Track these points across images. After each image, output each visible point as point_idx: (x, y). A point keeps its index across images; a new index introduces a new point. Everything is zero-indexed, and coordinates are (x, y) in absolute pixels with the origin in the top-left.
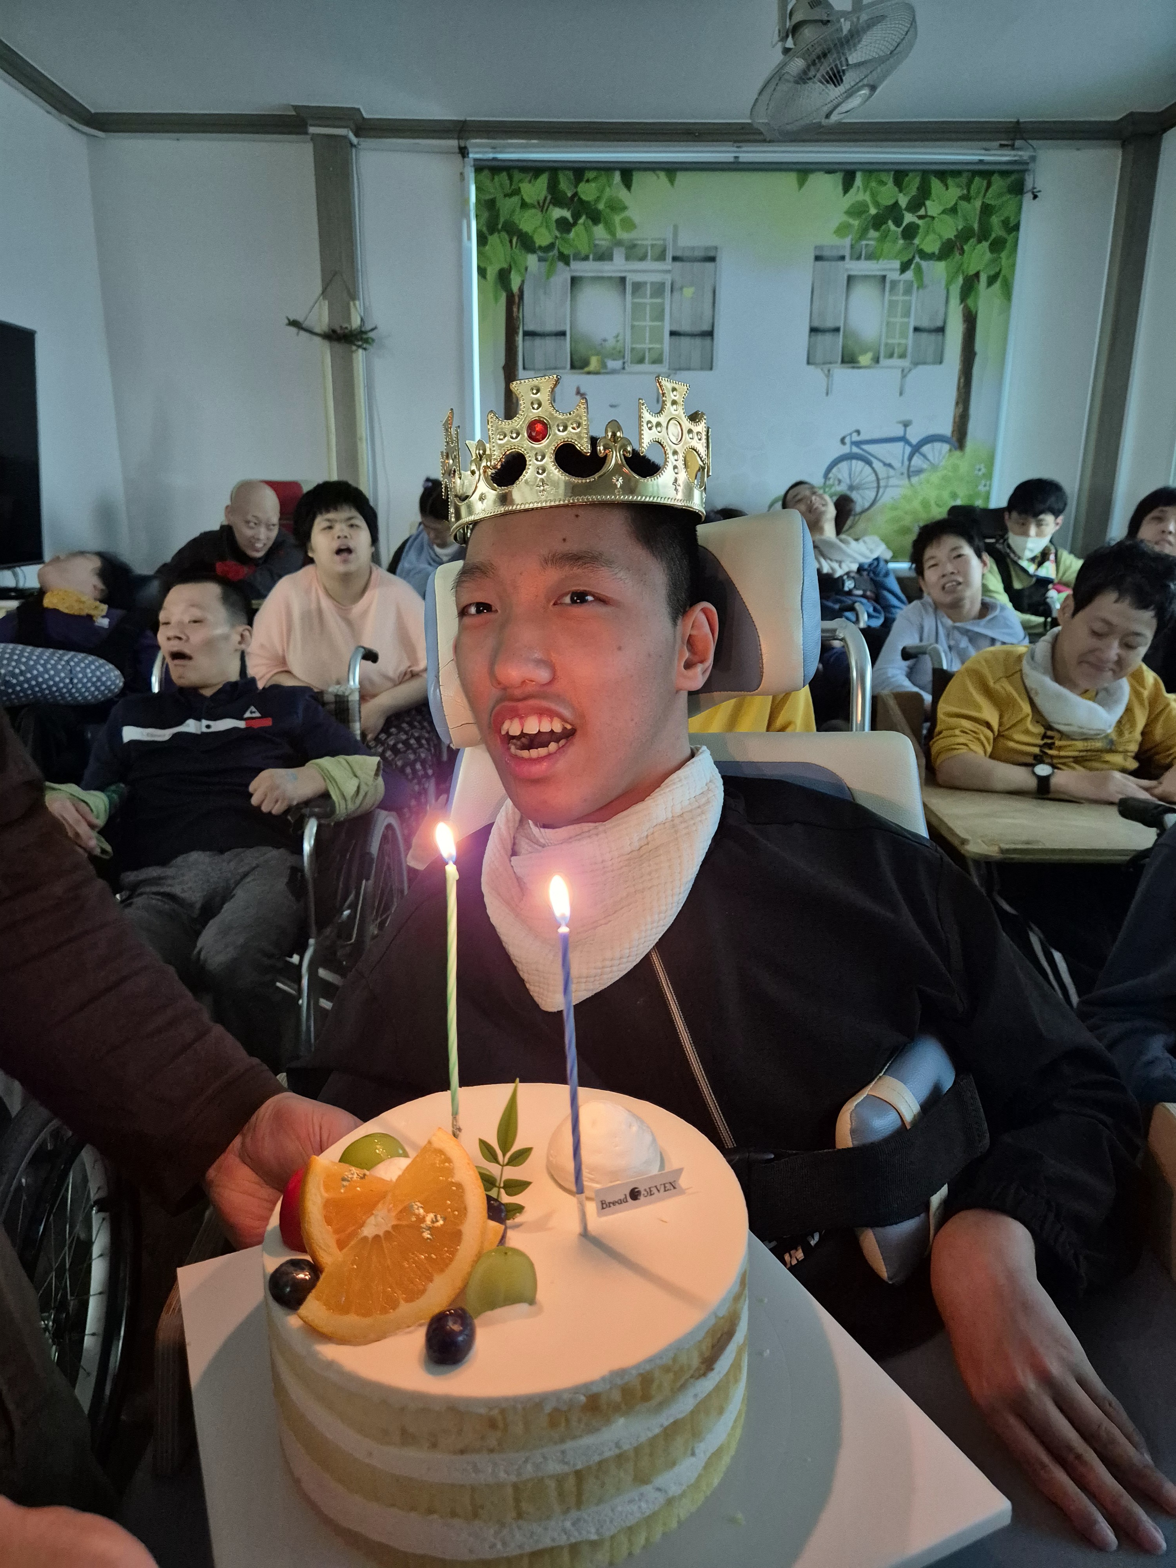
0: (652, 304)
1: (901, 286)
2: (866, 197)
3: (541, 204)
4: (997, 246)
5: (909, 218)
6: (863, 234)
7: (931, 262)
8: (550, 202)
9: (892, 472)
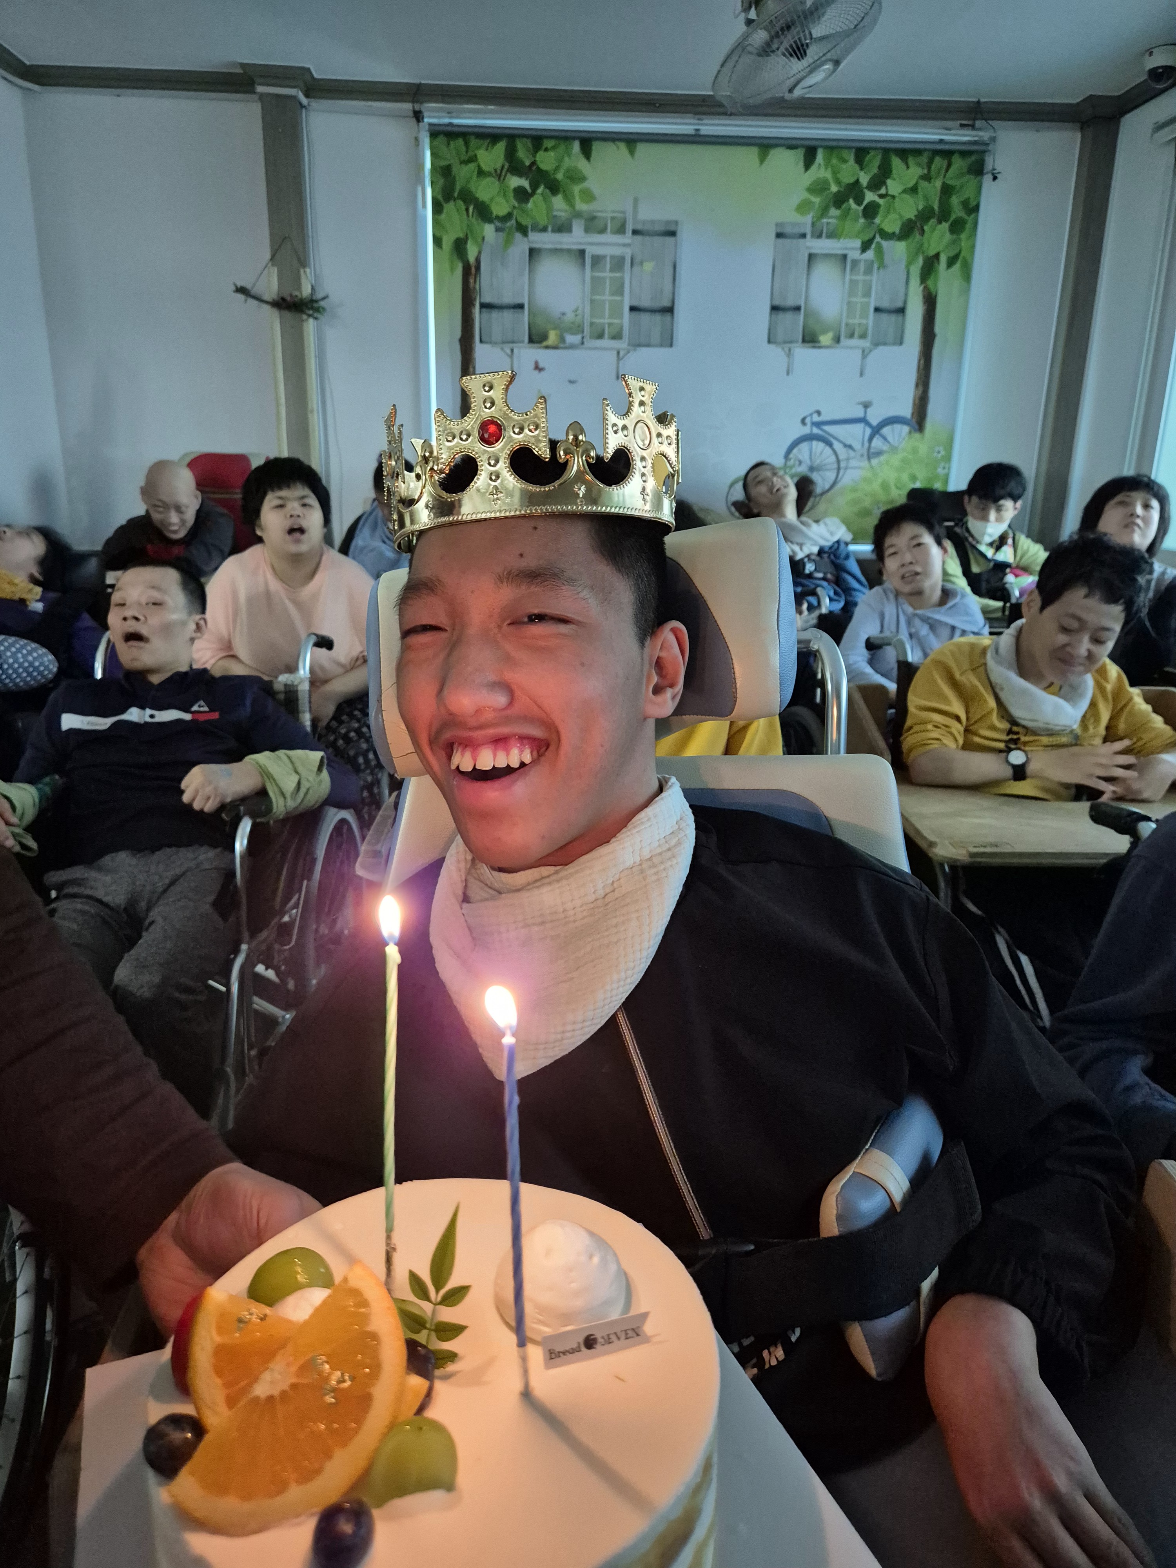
0: (611, 278)
1: (862, 267)
2: (828, 175)
3: (499, 172)
4: (957, 227)
5: (870, 197)
6: (824, 212)
7: (892, 243)
8: (508, 171)
9: (852, 453)
